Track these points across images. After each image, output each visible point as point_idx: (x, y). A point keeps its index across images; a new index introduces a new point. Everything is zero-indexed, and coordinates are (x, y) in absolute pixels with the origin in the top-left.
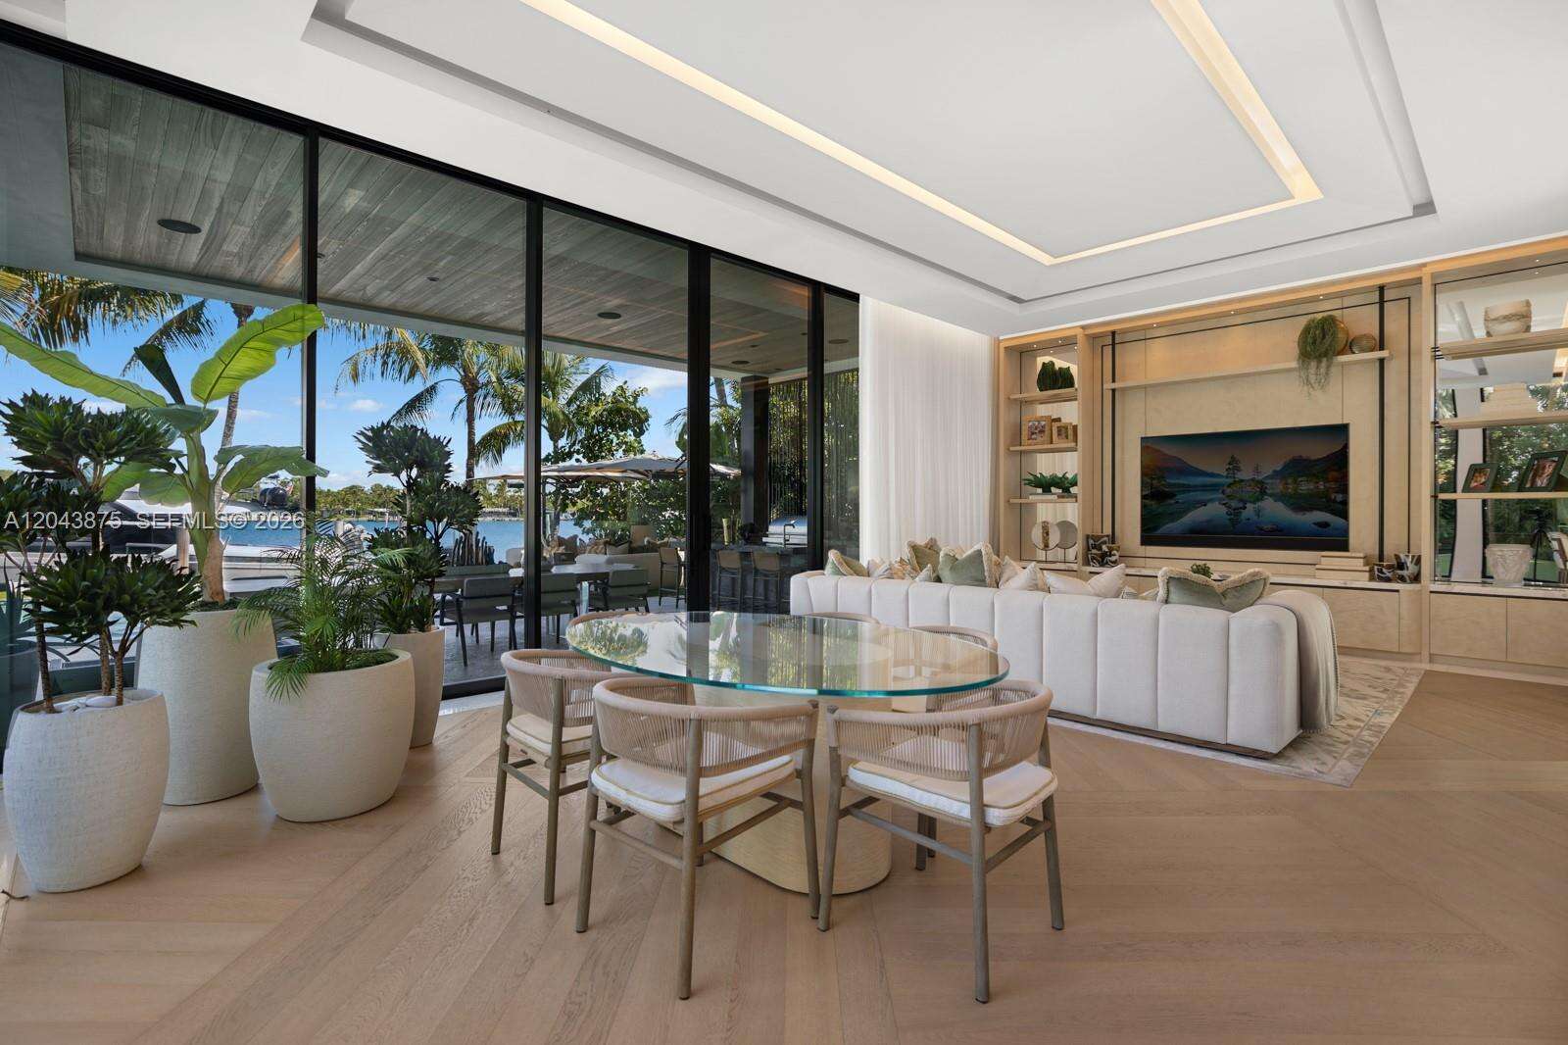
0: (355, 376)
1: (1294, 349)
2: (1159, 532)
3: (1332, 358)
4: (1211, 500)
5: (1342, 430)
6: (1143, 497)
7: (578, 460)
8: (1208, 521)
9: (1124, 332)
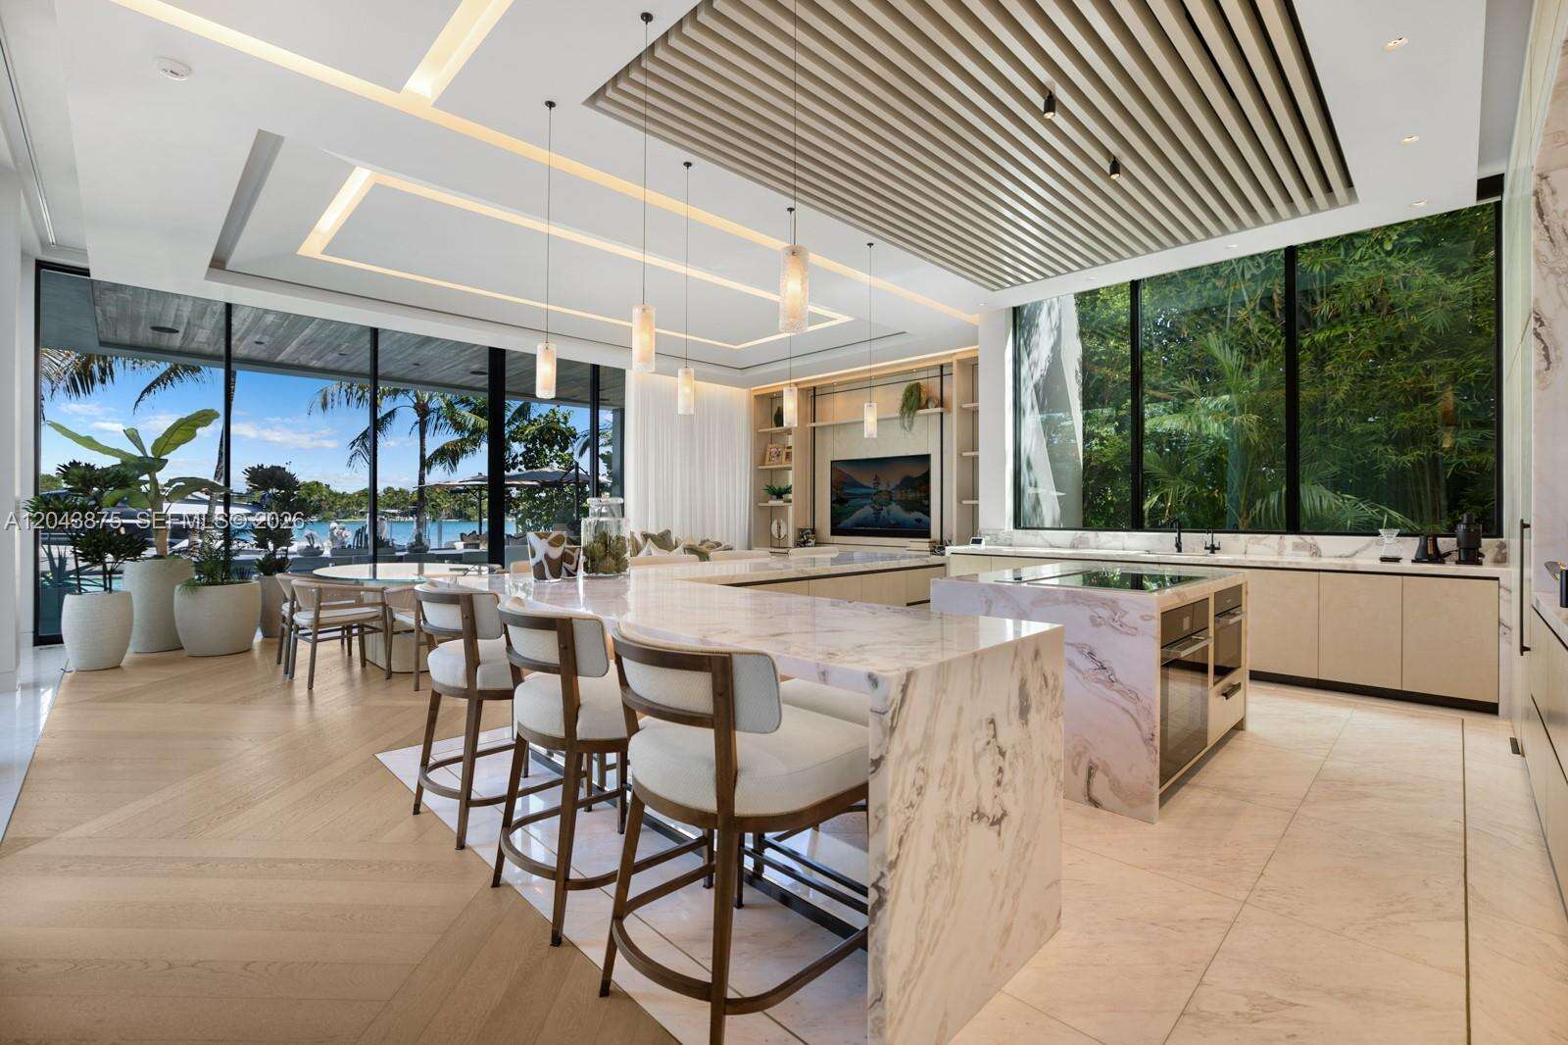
0: (324, 405)
1: (898, 404)
2: (842, 525)
3: (914, 412)
4: (866, 504)
5: (926, 458)
6: (832, 502)
7: (520, 470)
8: (865, 518)
9: (822, 387)
